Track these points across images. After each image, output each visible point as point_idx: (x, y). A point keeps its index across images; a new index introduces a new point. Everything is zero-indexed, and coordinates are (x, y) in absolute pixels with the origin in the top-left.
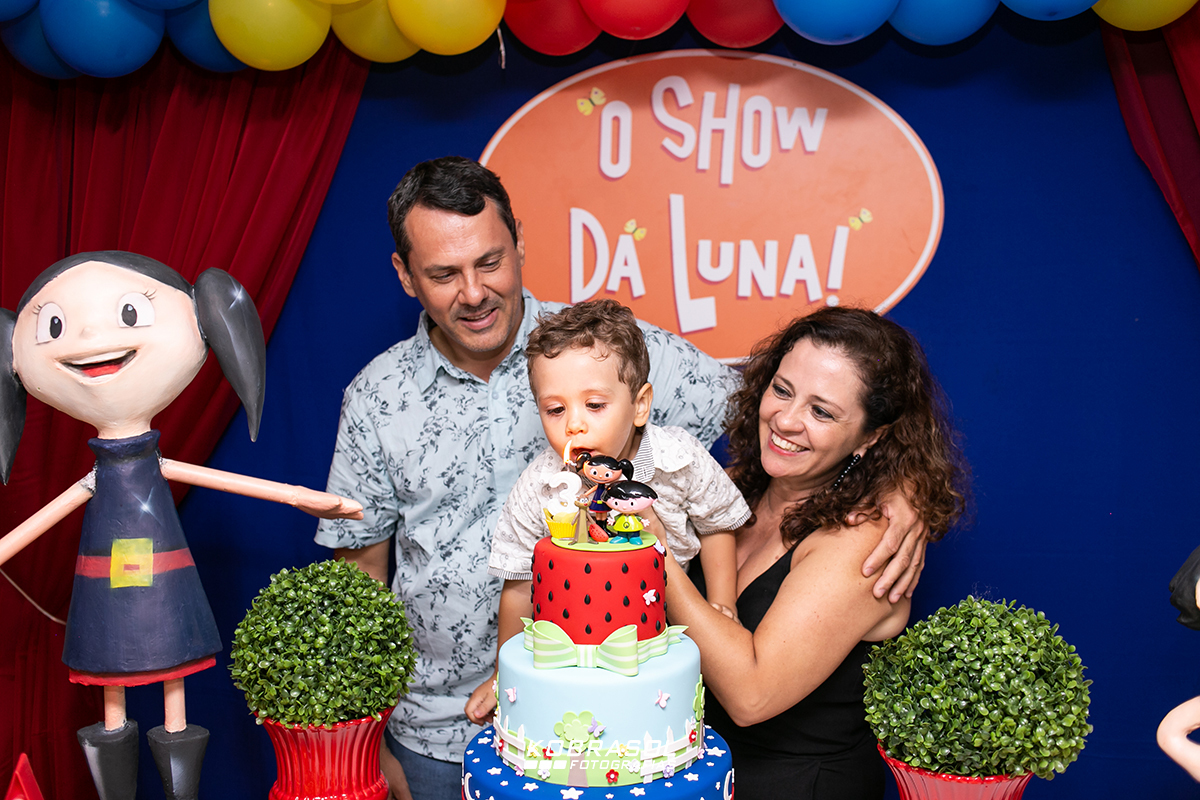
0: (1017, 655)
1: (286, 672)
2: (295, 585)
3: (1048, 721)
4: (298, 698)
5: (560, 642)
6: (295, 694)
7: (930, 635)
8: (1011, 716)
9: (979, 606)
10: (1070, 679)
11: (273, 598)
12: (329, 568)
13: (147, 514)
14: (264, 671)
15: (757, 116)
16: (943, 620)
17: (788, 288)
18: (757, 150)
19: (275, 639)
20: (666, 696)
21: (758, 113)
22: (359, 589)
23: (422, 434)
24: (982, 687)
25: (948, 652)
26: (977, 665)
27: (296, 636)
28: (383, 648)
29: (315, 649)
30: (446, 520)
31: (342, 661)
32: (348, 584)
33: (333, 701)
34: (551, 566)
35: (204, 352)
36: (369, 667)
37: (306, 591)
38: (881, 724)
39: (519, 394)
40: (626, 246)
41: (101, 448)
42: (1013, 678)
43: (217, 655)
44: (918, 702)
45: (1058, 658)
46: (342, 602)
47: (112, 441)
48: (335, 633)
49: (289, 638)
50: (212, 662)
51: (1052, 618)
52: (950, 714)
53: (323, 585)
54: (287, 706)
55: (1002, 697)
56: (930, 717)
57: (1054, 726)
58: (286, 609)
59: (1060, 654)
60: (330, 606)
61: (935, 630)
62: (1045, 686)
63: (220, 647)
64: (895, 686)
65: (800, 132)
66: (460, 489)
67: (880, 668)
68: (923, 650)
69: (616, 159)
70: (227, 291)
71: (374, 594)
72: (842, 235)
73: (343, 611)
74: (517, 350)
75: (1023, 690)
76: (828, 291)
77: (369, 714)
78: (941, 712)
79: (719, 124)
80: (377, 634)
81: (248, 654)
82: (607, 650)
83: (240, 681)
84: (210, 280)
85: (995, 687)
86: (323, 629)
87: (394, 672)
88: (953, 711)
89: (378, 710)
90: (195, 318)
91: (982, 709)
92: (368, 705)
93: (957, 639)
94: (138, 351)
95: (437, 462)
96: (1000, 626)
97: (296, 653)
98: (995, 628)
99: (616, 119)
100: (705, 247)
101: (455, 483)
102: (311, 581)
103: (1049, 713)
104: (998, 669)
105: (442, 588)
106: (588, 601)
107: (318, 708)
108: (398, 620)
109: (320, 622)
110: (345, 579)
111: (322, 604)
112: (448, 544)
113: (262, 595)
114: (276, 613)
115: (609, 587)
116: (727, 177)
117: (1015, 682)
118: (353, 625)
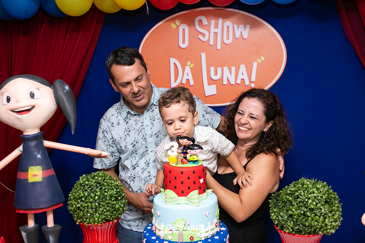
0: (319, 196)
1: (86, 208)
2: (88, 180)
3: (329, 217)
4: (90, 216)
5: (174, 196)
6: (89, 215)
7: (290, 190)
8: (318, 216)
9: (306, 181)
10: (335, 204)
11: (81, 184)
12: (98, 174)
13: (39, 158)
14: (79, 208)
15: (228, 28)
16: (295, 186)
17: (239, 81)
18: (228, 39)
19: (82, 197)
20: (208, 212)
21: (228, 27)
22: (108, 180)
23: (125, 132)
24: (308, 207)
25: (296, 196)
26: (306, 200)
27: (89, 196)
28: (116, 199)
29: (95, 200)
30: (134, 158)
31: (103, 204)
32: (105, 179)
33: (101, 217)
34: (170, 172)
35: (56, 106)
36: (112, 205)
37: (91, 182)
38: (276, 219)
39: (153, 117)
40: (188, 69)
41: (24, 138)
42: (318, 204)
43: (63, 202)
44: (288, 212)
45: (331, 197)
46: (103, 185)
47: (28, 135)
48: (101, 195)
49: (86, 197)
50: (62, 205)
51: (329, 184)
52: (298, 215)
53: (97, 179)
54: (86, 218)
55: (315, 210)
56: (292, 216)
57: (331, 219)
58: (85, 187)
59: (332, 196)
60: (99, 186)
61: (292, 189)
62: (328, 206)
63: (64, 200)
64: (280, 207)
65: (241, 32)
66: (137, 148)
67: (275, 201)
68: (289, 195)
69: (184, 42)
70: (63, 86)
71: (113, 182)
72: (255, 64)
73: (104, 188)
74: (151, 104)
75: (321, 207)
76: (251, 82)
77: (113, 220)
78: (295, 215)
79: (216, 30)
80: (114, 195)
81: (74, 202)
82: (189, 198)
83: (71, 211)
84: (58, 83)
85: (312, 207)
86: (97, 194)
87: (120, 207)
88: (299, 215)
89: (115, 218)
90: (53, 95)
91: (308, 214)
92: (112, 217)
93: (299, 192)
94: (35, 106)
95: (130, 140)
96: (313, 187)
97: (89, 201)
98: (311, 188)
99: (184, 30)
100: (212, 69)
101: (136, 146)
102: (93, 178)
103: (330, 215)
104: (313, 201)
105: (133, 179)
106: (182, 183)
107: (96, 219)
108: (121, 190)
109: (96, 191)
110: (104, 177)
111: (96, 186)
112: (135, 165)
113: (77, 183)
114: (82, 189)
115: (189, 178)
116: (219, 47)
117: (319, 205)
118: (107, 192)
